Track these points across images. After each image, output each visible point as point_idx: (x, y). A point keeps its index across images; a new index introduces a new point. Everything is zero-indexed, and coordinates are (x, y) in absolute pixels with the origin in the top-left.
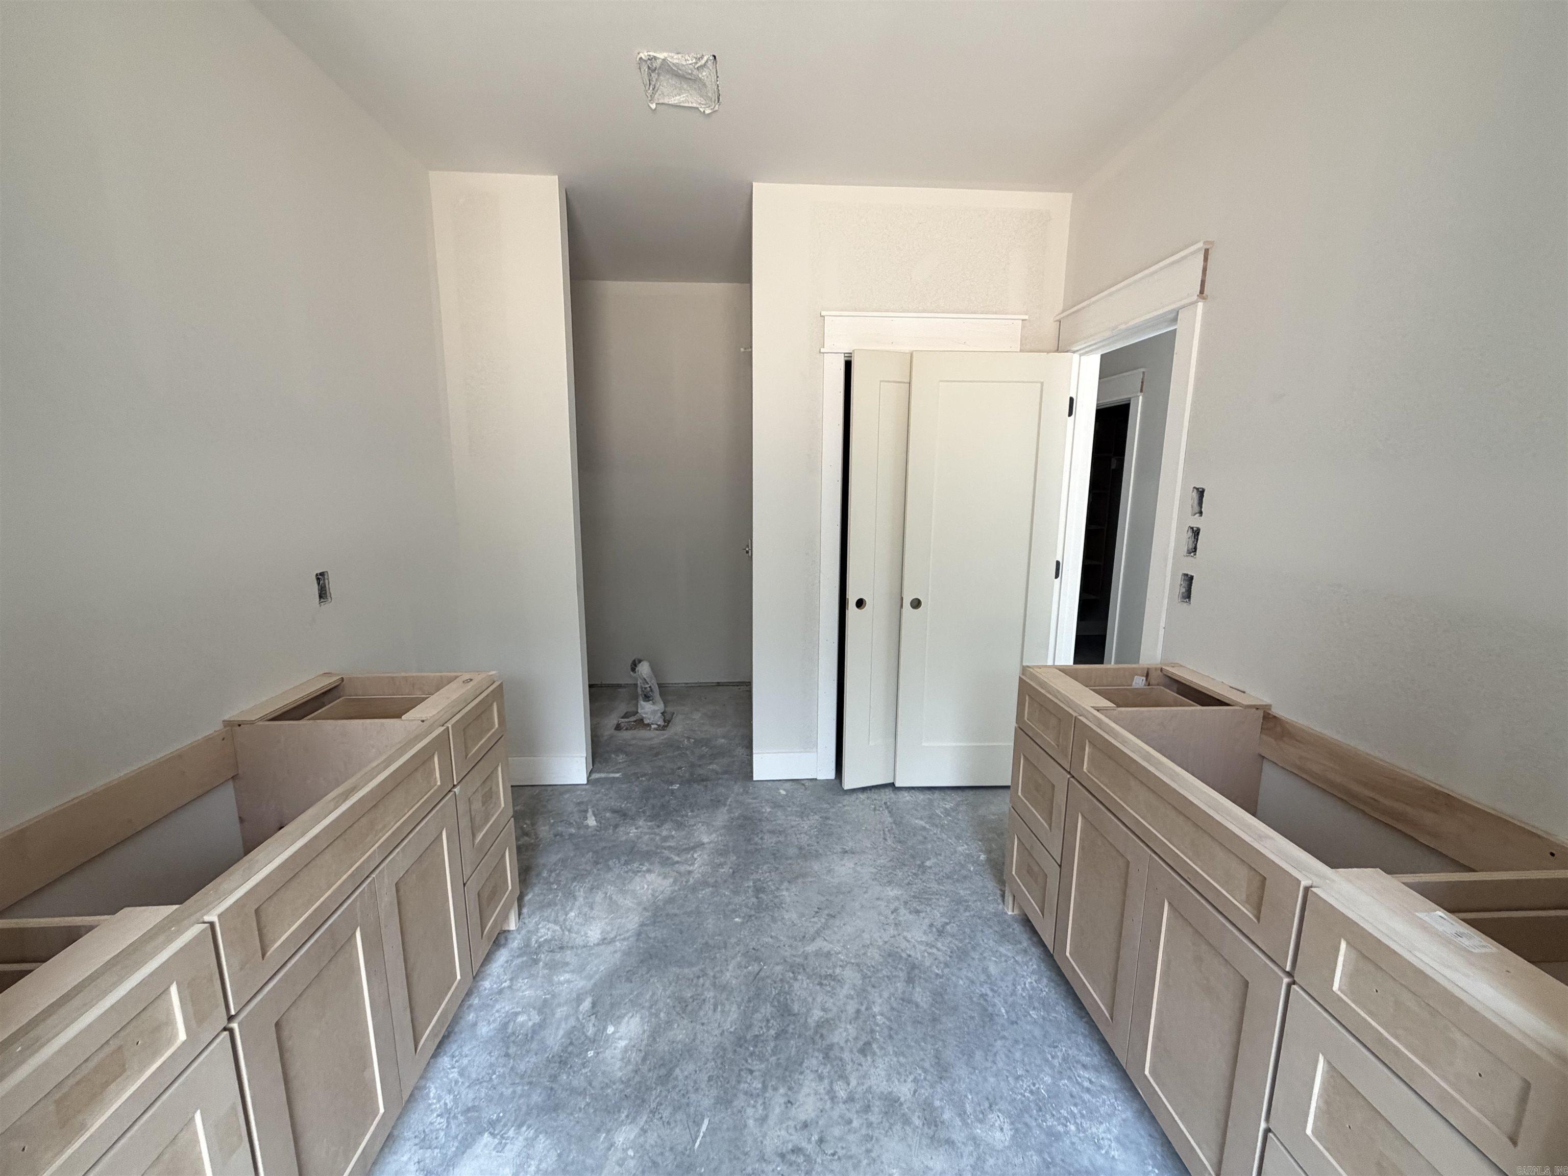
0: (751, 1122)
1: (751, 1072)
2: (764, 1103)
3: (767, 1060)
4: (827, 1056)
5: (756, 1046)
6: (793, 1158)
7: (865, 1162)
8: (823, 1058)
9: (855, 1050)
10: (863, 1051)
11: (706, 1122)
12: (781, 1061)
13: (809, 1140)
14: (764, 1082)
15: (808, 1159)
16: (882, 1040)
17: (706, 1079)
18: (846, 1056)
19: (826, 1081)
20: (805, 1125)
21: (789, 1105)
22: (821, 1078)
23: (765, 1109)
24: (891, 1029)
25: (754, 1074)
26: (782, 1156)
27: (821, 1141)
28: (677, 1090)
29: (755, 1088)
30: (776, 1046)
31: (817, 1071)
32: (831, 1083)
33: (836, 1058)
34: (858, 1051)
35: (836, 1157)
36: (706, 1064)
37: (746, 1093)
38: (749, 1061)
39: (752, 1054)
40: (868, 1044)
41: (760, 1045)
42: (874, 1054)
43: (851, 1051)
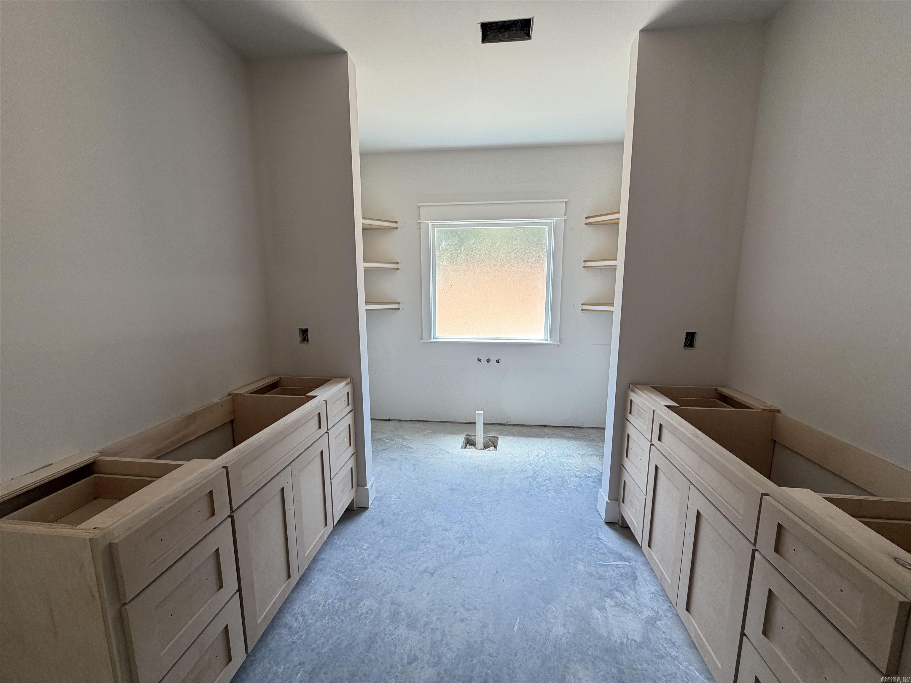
0: (491, 626)
1: (490, 655)
2: (483, 635)
3: (479, 661)
4: (440, 658)
5: (486, 674)
6: (471, 607)
7: (437, 601)
8: (442, 657)
9: (419, 660)
10: (415, 658)
11: (515, 629)
12: (470, 659)
13: (461, 613)
14: (483, 647)
15: (463, 606)
16: (399, 665)
17: (518, 655)
18: (427, 657)
19: (444, 642)
20: (462, 620)
21: (469, 631)
22: (447, 644)
23: (483, 631)
24: (388, 673)
25: (488, 653)
26: (475, 608)
27: (456, 612)
28: (535, 650)
29: (488, 644)
30: (472, 671)
31: (448, 649)
32: (442, 640)
33: (434, 657)
34: (418, 658)
35: (449, 605)
36: (521, 665)
37: (494, 642)
38: (491, 663)
39: (489, 668)
40: (410, 663)
41: (484, 674)
42: (408, 656)
43: (422, 660)
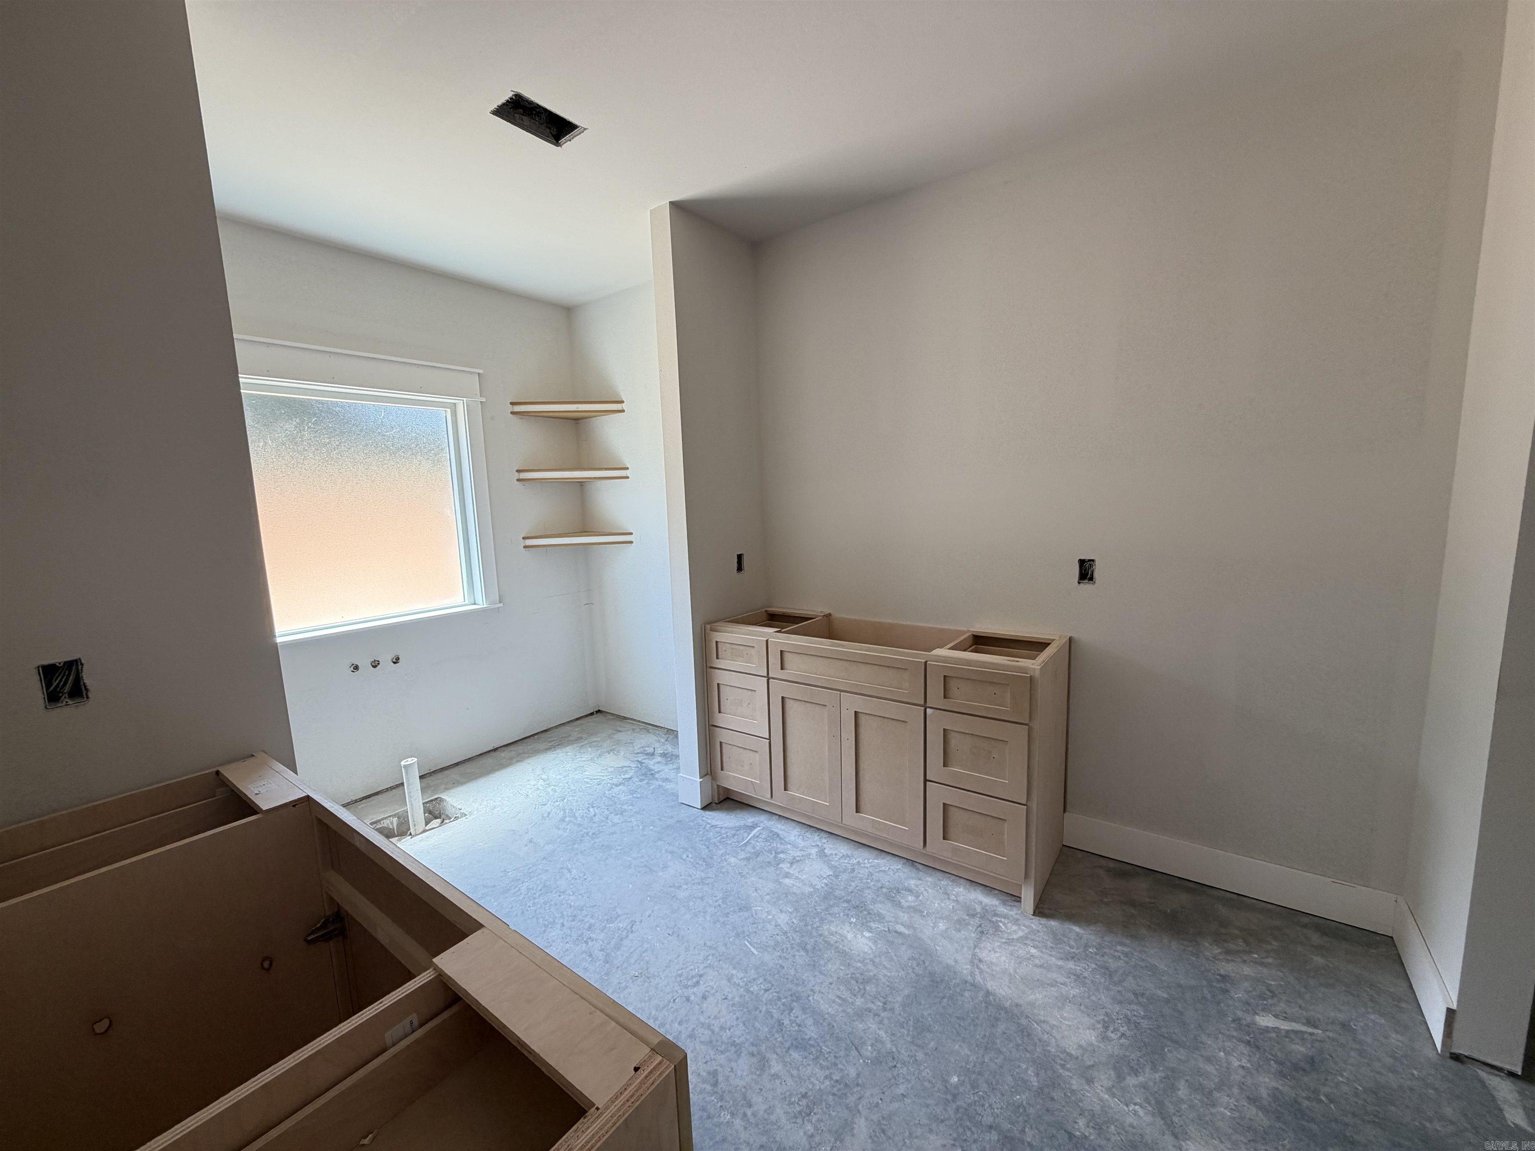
0: (734, 972)
1: (766, 990)
2: (739, 985)
3: (766, 1004)
4: (734, 1044)
5: (784, 1004)
6: (694, 980)
7: (653, 1013)
8: (735, 1041)
9: (720, 1069)
10: (715, 1073)
11: (756, 953)
12: (758, 1012)
13: (694, 994)
14: (752, 993)
15: (686, 987)
16: (708, 1099)
17: (784, 965)
18: (721, 1059)
19: (717, 1030)
20: (704, 997)
21: (724, 997)
22: (722, 1028)
23: (735, 983)
24: (709, 1117)
25: (763, 991)
26: (701, 976)
27: (688, 999)
28: (789, 949)
29: (753, 986)
30: (772, 1016)
31: (729, 1029)
32: (713, 1032)
33: (726, 1050)
34: (716, 1070)
35: (672, 1001)
36: (795, 970)
37: (754, 979)
38: (775, 994)
39: (779, 999)
40: (715, 1084)
41: (782, 1007)
42: (704, 1082)
43: (721, 1066)
